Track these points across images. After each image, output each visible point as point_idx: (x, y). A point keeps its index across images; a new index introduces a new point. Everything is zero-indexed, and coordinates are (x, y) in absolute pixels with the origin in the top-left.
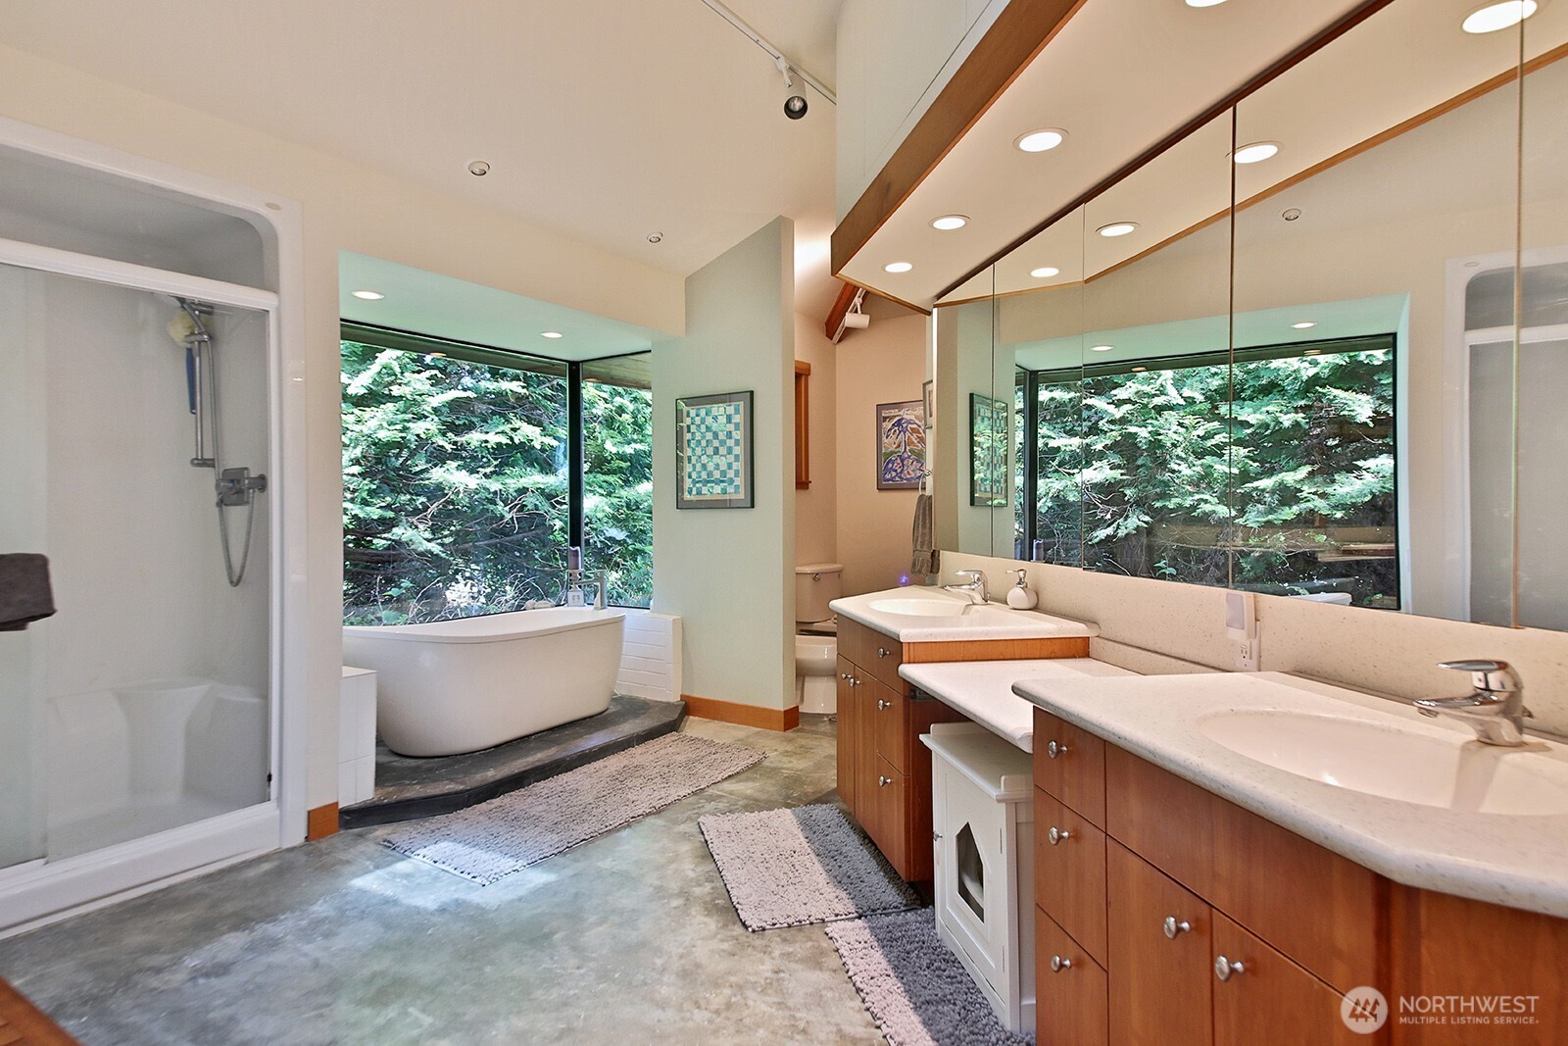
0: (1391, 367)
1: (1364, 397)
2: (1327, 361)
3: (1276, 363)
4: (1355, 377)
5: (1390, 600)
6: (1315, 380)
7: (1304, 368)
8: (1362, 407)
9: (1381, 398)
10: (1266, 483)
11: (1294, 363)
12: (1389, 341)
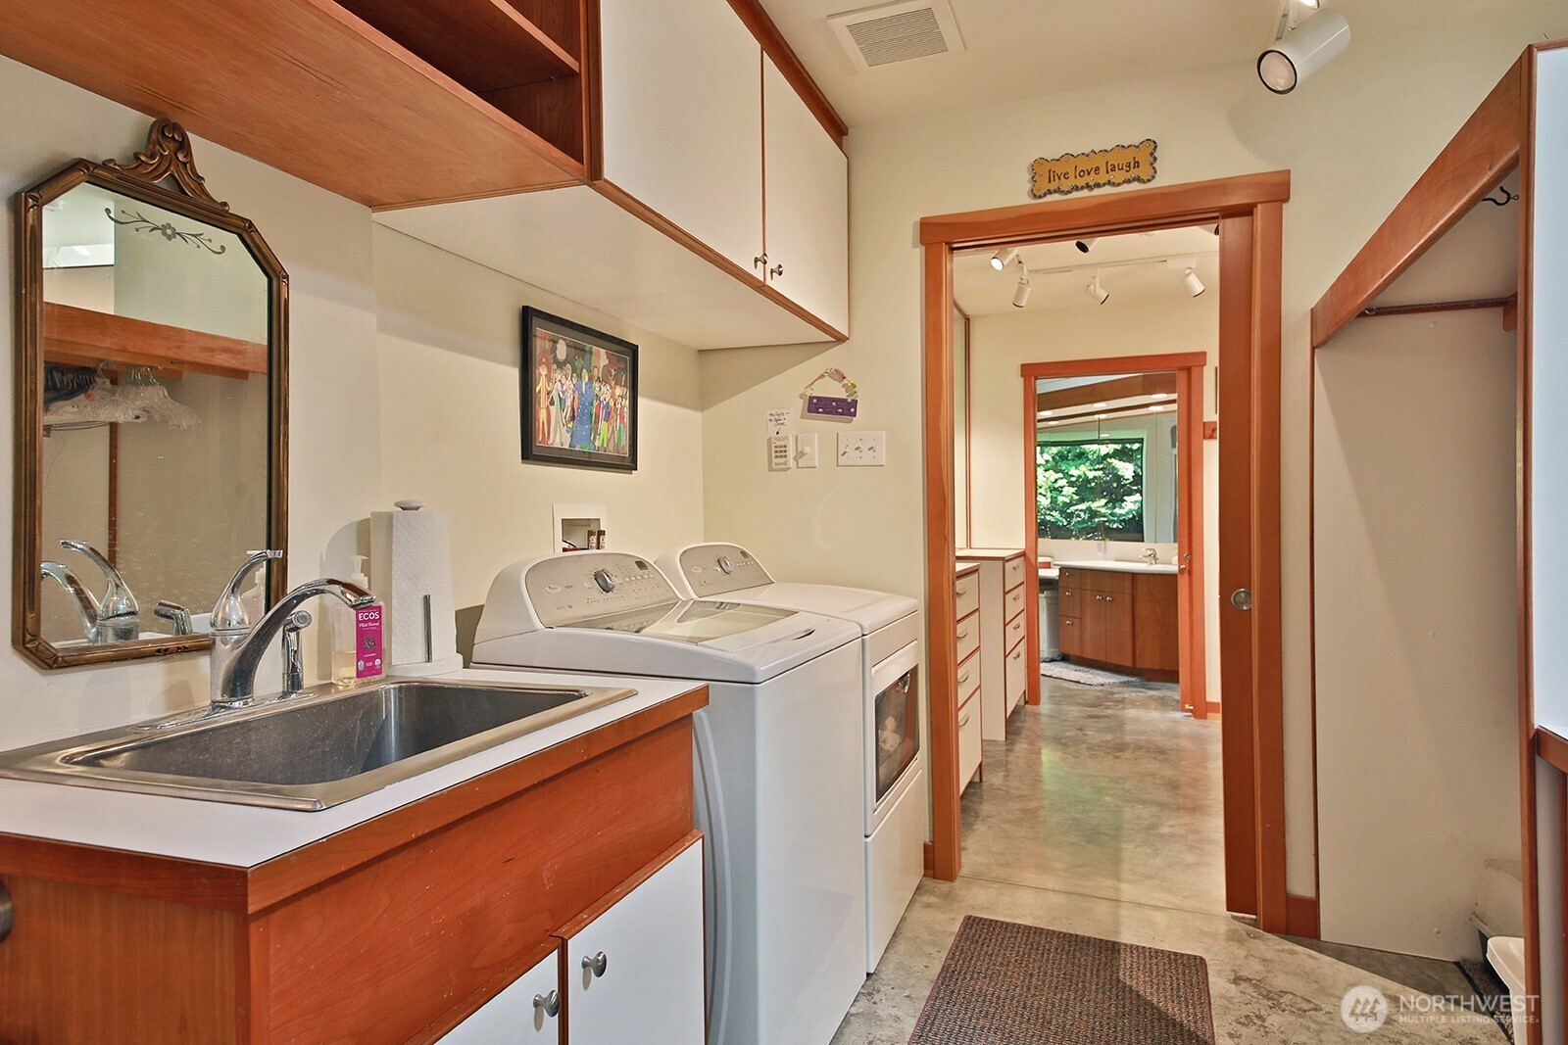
0: (1140, 450)
1: (1127, 464)
2: (1111, 448)
3: (1083, 447)
4: (1124, 455)
5: (1138, 535)
6: (1108, 455)
7: (1104, 450)
8: (1126, 470)
9: (1136, 465)
10: (1083, 506)
11: (1095, 447)
12: (1141, 441)
